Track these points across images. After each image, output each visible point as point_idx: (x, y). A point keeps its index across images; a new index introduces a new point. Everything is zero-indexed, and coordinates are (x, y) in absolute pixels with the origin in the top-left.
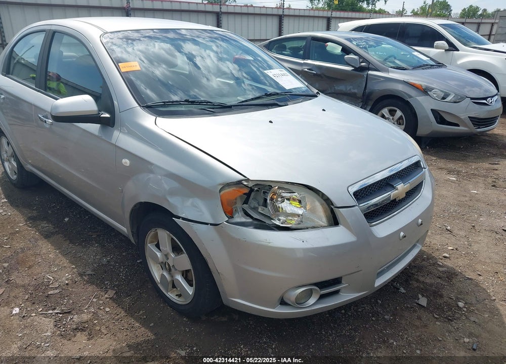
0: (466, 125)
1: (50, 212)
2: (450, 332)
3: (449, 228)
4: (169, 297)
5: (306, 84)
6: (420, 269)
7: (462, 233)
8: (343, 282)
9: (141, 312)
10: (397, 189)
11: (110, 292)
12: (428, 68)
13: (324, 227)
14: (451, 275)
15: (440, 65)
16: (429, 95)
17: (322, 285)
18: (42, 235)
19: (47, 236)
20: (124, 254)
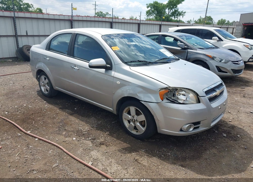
0: (230, 73)
1: (67, 106)
2: (236, 144)
3: (229, 111)
4: (133, 133)
5: (173, 55)
6: (221, 125)
7: (235, 113)
8: (201, 123)
9: (122, 139)
10: (217, 92)
11: (107, 132)
12: (213, 48)
13: (196, 103)
14: (233, 127)
15: (217, 47)
16: (214, 60)
17: (195, 124)
18: (69, 114)
19: (71, 115)
20: (106, 120)
